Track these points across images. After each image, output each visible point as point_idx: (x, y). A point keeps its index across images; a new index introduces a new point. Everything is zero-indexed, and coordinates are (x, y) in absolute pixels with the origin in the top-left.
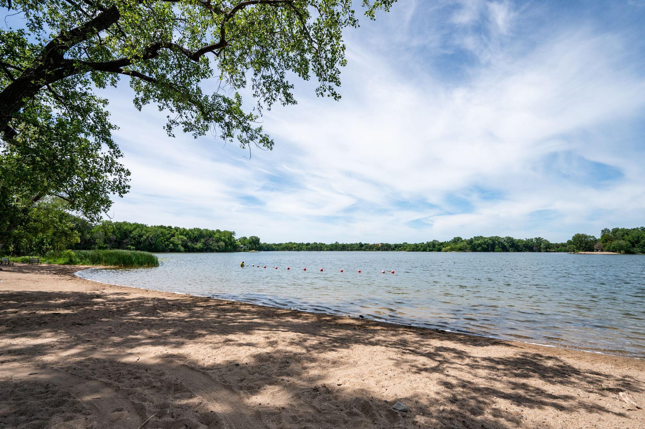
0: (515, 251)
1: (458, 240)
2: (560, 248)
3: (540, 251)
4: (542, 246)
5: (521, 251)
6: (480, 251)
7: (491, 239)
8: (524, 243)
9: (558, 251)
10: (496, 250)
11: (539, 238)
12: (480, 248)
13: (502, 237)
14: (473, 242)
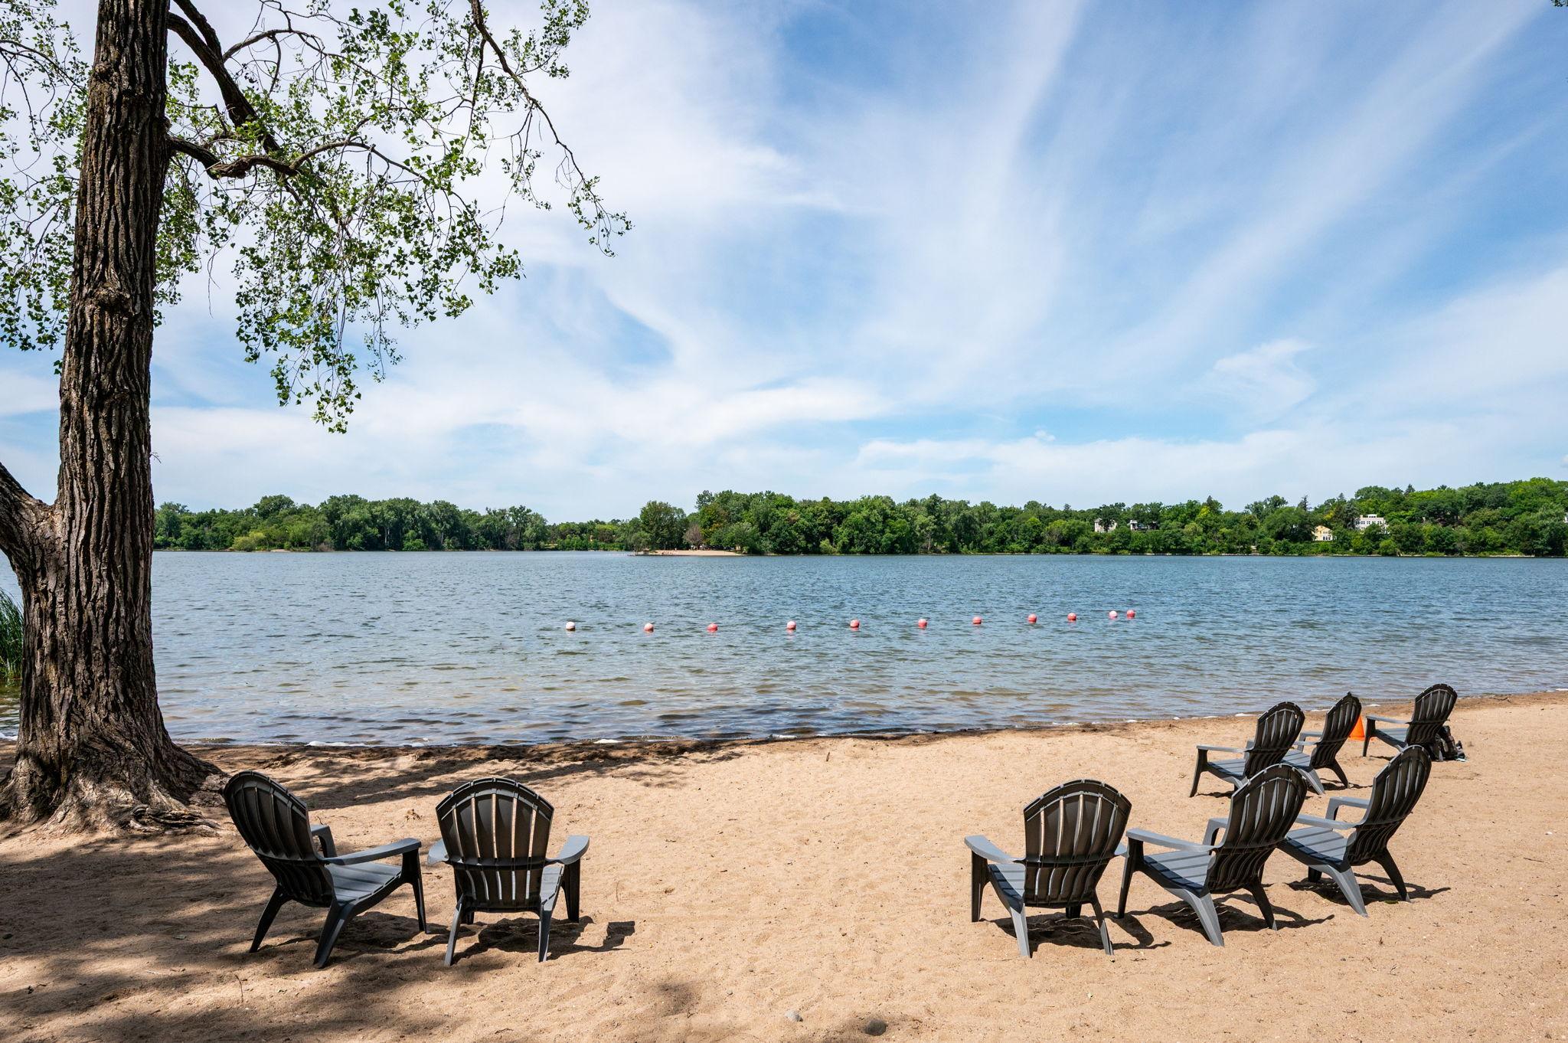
0: (457, 549)
1: (278, 507)
2: (567, 540)
3: (521, 549)
4: (527, 533)
5: (474, 548)
6: (356, 549)
7: (393, 505)
8: (483, 522)
9: (564, 548)
10: (407, 544)
11: (522, 508)
12: (357, 539)
13: (423, 502)
14: (338, 518)
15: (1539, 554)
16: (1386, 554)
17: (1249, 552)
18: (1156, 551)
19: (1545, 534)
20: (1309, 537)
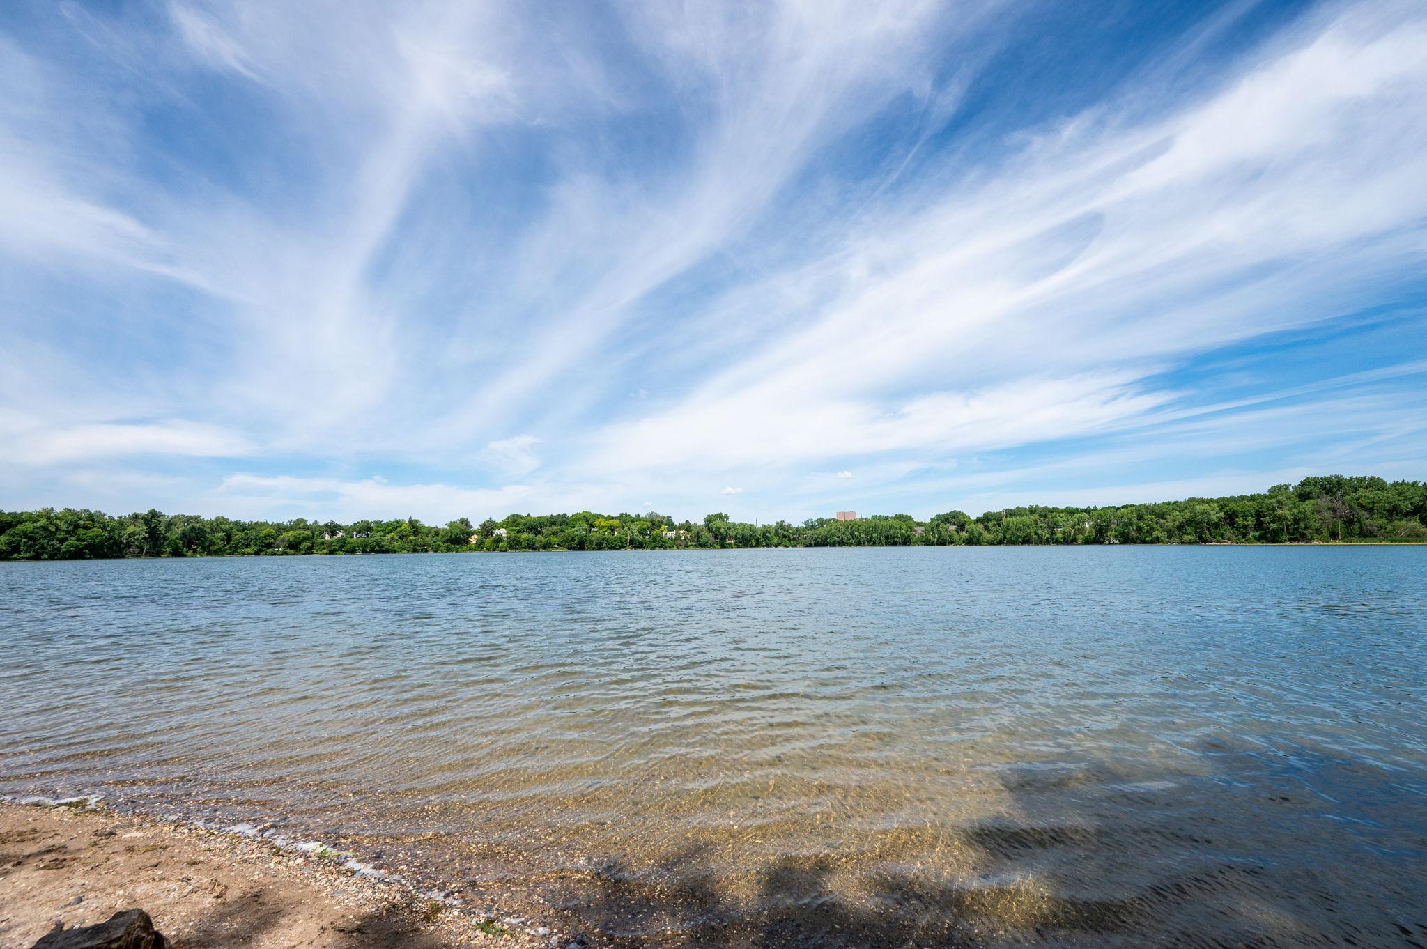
15: (574, 549)
16: (501, 551)
17: (427, 551)
18: (364, 552)
19: (577, 539)
20: (467, 542)
